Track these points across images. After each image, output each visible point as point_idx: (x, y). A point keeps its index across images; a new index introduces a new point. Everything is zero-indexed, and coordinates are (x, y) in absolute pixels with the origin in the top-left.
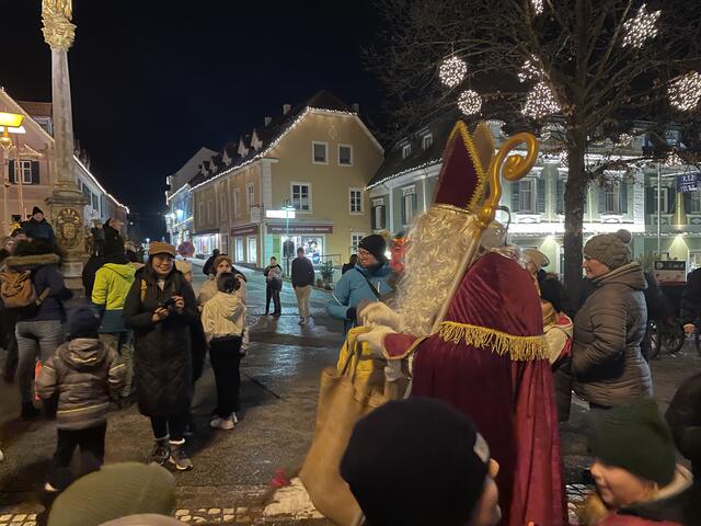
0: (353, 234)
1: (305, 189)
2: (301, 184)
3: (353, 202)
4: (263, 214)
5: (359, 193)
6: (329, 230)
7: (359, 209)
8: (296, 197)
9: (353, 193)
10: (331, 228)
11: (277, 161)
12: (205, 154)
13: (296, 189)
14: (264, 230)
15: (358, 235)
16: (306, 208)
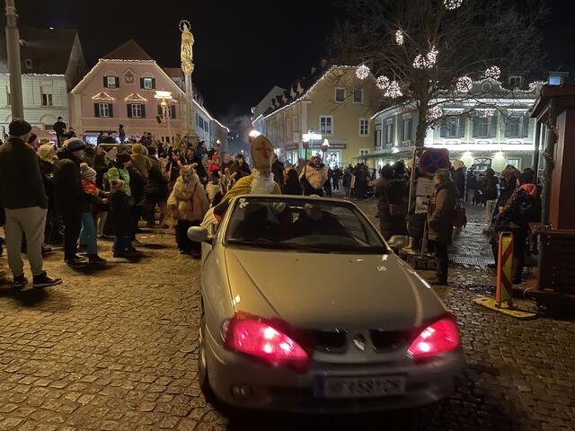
0: (361, 150)
1: (329, 120)
2: (326, 117)
3: (362, 127)
4: (301, 137)
5: (367, 122)
6: (345, 147)
7: (366, 132)
8: (323, 125)
9: (362, 122)
10: (345, 145)
11: (310, 102)
12: (277, 91)
13: (323, 120)
14: (301, 146)
15: (364, 150)
16: (329, 132)
